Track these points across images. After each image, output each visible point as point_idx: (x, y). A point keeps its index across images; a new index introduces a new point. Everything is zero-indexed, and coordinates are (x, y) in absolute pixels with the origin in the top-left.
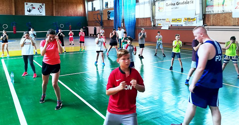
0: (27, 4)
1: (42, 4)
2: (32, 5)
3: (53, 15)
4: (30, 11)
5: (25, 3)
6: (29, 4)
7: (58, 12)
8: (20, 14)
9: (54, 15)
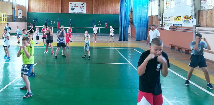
0: (71, 3)
1: (83, 3)
2: (75, 4)
3: (92, 13)
4: (73, 9)
5: (70, 3)
6: (73, 3)
7: (97, 10)
8: (65, 12)
9: (94, 13)
